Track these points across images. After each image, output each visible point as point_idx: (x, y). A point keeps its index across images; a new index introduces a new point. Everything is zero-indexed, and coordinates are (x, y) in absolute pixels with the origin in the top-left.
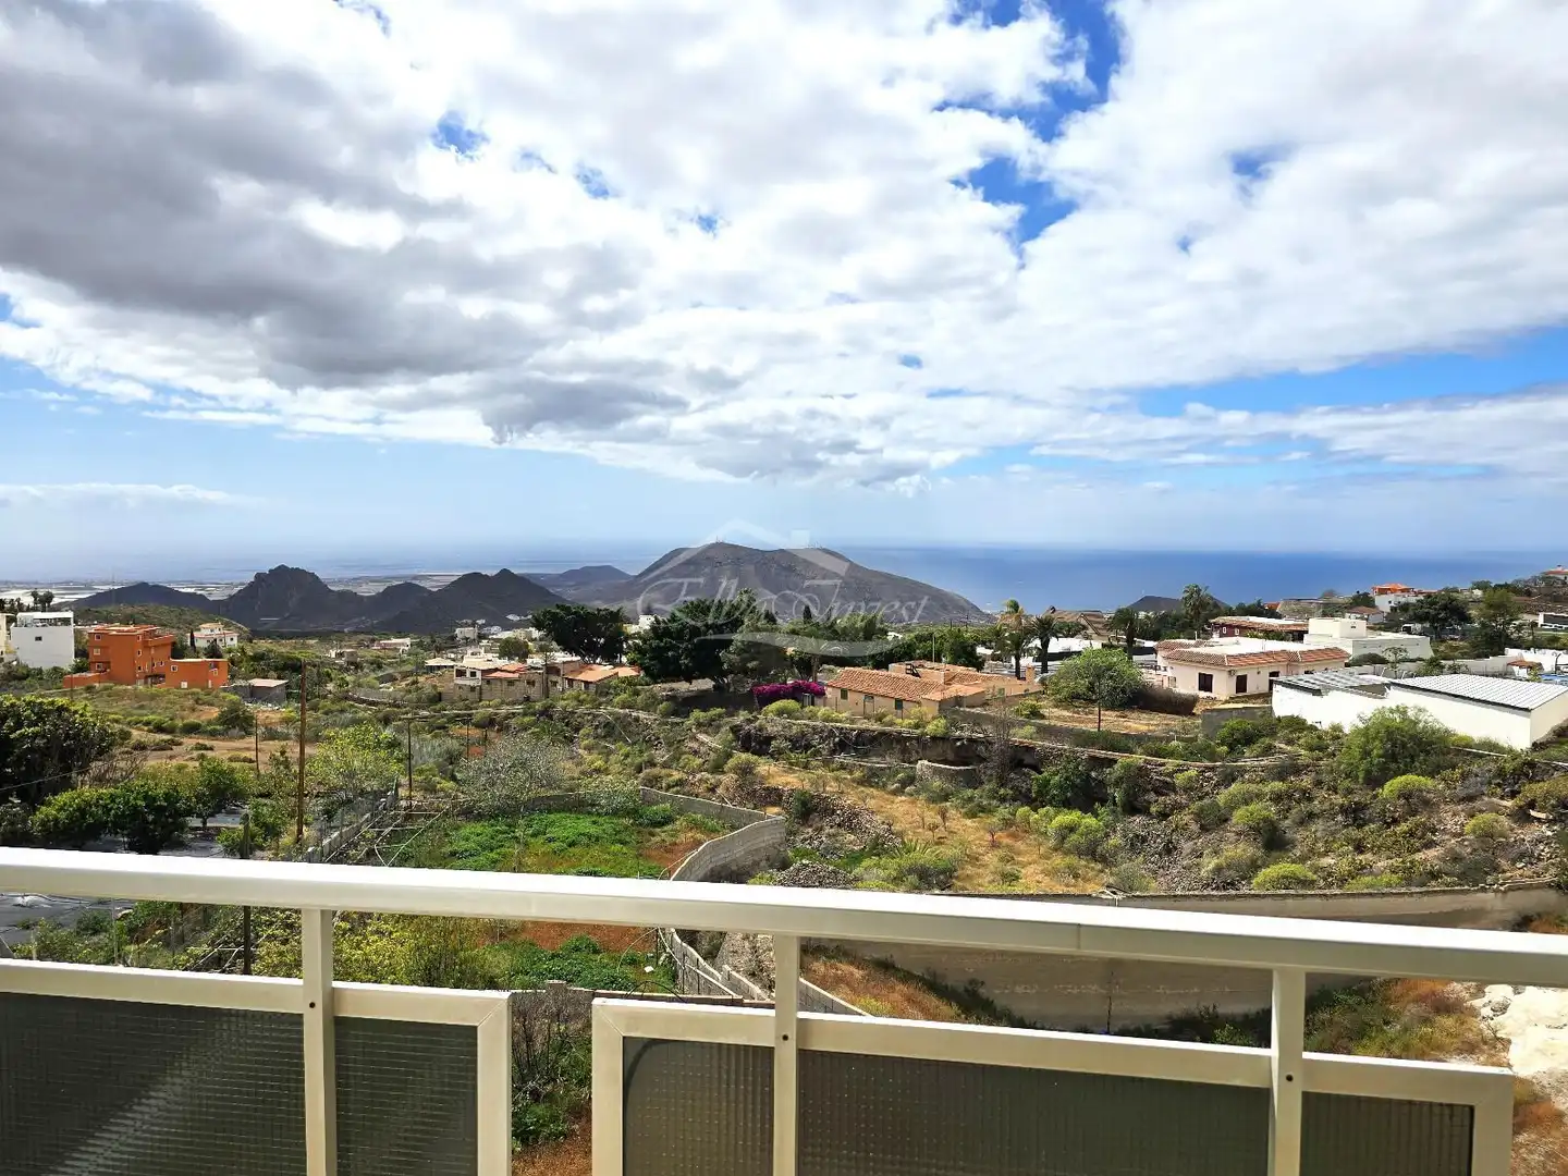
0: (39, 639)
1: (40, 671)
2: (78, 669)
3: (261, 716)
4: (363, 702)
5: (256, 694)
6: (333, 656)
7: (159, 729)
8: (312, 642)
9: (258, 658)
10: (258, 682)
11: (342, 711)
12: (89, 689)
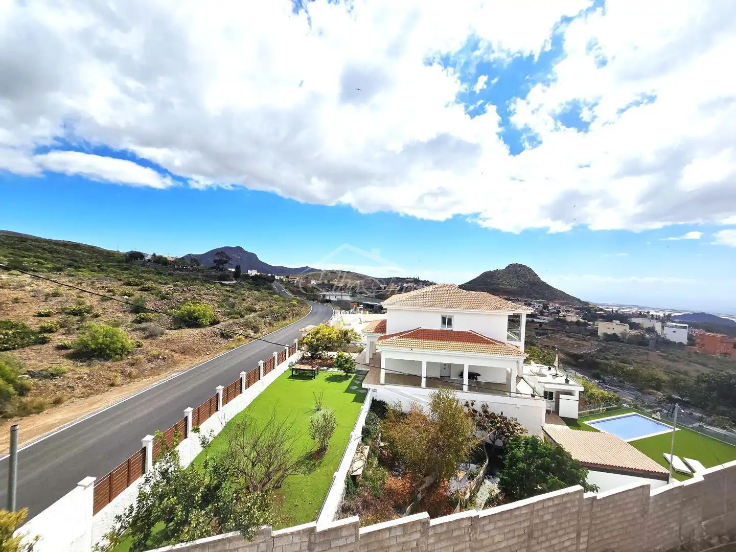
0: (675, 332)
1: (675, 343)
2: (689, 344)
12: (695, 353)
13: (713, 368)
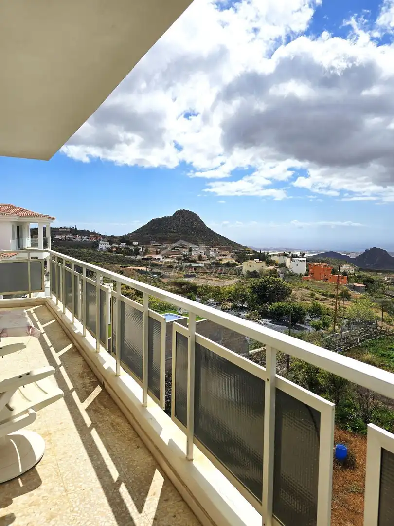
0: (297, 265)
1: (297, 274)
2: (306, 275)
3: (353, 295)
4: (389, 295)
5: (355, 288)
6: (386, 279)
7: (323, 294)
8: (380, 274)
9: (359, 277)
10: (356, 285)
11: (381, 297)
12: (308, 280)
13: (312, 291)
